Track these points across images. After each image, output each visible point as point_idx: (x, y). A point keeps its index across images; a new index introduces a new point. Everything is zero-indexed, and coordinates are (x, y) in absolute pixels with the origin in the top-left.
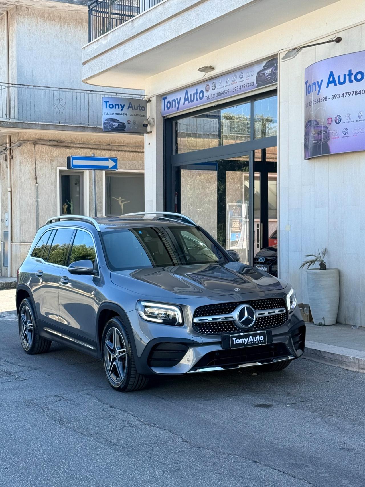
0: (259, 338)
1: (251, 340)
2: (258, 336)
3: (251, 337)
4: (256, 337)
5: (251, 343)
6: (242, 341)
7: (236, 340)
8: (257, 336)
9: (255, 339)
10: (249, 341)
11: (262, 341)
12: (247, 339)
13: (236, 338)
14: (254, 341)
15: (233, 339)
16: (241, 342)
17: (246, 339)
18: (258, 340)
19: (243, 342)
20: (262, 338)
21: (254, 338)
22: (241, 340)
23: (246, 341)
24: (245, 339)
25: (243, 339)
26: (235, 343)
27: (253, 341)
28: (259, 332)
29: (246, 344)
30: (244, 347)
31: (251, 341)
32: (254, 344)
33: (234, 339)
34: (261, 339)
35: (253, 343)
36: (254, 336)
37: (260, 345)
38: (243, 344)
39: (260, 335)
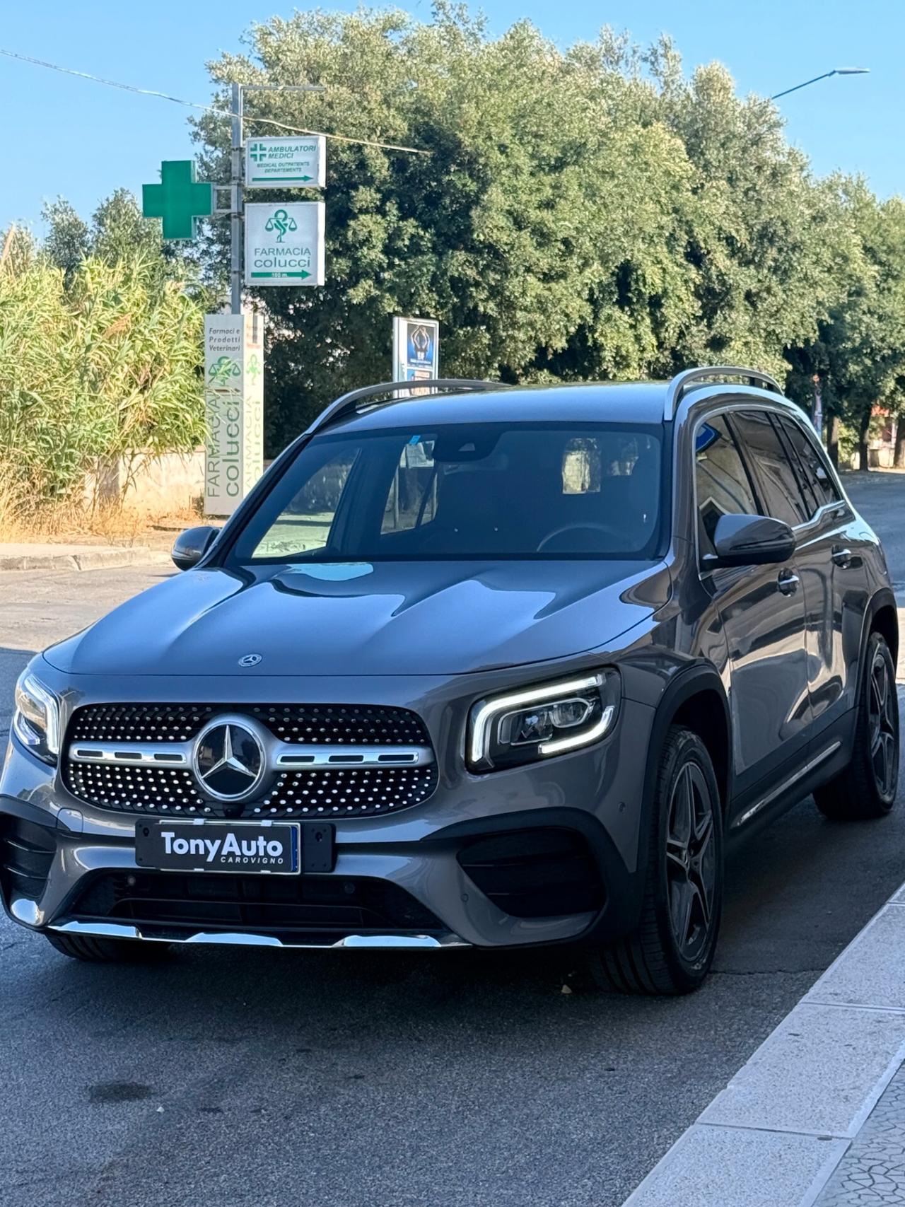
0: (265, 847)
1: (231, 849)
3: (231, 837)
4: (253, 843)
5: (231, 860)
6: (197, 846)
7: (173, 840)
9: (249, 848)
10: (224, 852)
11: (277, 858)
12: (218, 842)
13: (173, 835)
14: (242, 856)
15: (164, 834)
16: (193, 852)
17: (213, 843)
18: (261, 853)
20: (275, 848)
21: (244, 843)
22: (193, 842)
24: (208, 842)
25: (200, 842)
26: (168, 851)
27: (238, 853)
28: (266, 823)
29: (210, 859)
30: (202, 870)
31: (231, 854)
32: (241, 866)
33: (168, 836)
34: (271, 852)
35: (238, 860)
36: (245, 835)
37: (268, 872)
38: (199, 859)
39: (269, 834)
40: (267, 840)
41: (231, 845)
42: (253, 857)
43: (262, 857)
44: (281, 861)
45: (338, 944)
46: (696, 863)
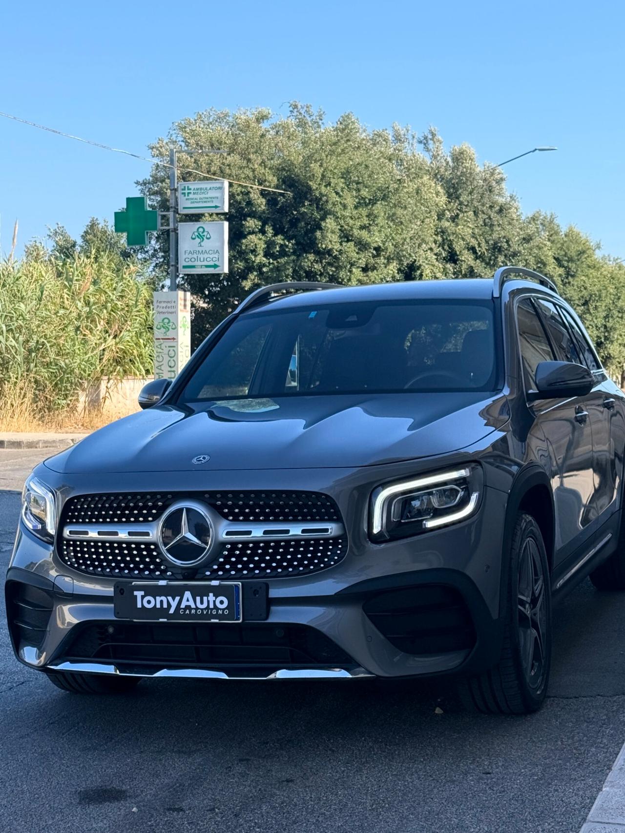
0: (214, 602)
1: (188, 604)
2: (211, 595)
3: (188, 594)
4: (205, 598)
6: (162, 602)
7: (143, 597)
8: (208, 596)
11: (223, 610)
12: (178, 598)
13: (142, 593)
14: (197, 608)
15: (136, 593)
17: (174, 600)
18: (211, 606)
19: (165, 606)
20: (222, 602)
21: (198, 599)
22: (158, 599)
23: (174, 604)
24: (170, 598)
26: (139, 606)
28: (215, 583)
30: (165, 620)
31: (188, 607)
33: (139, 594)
34: (219, 605)
40: (216, 596)
41: (188, 600)
42: (205, 609)
43: (212, 609)
44: (226, 612)
45: (272, 676)
46: (535, 614)
